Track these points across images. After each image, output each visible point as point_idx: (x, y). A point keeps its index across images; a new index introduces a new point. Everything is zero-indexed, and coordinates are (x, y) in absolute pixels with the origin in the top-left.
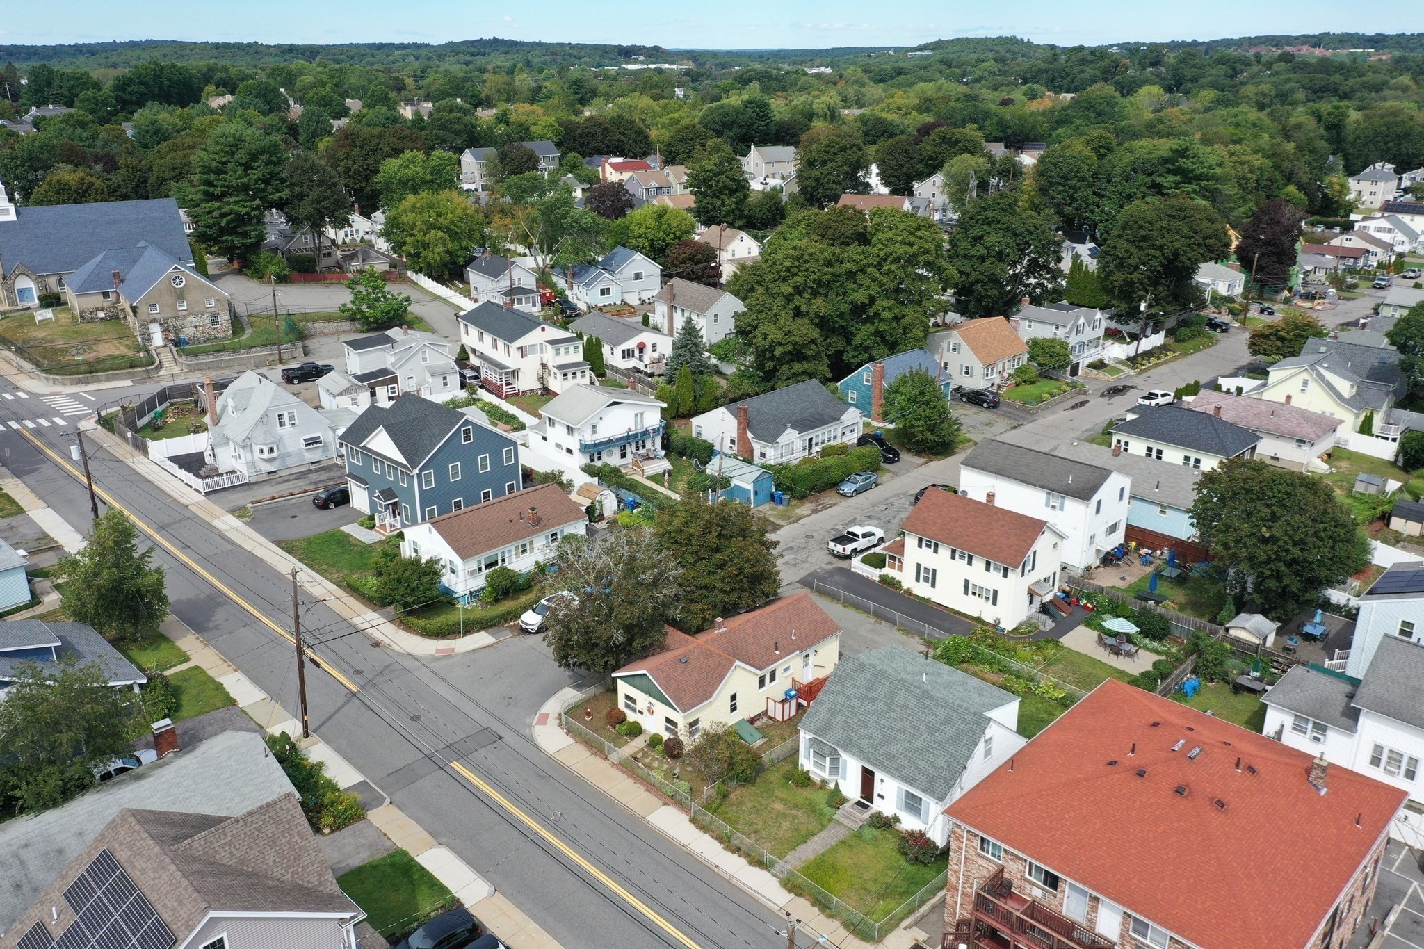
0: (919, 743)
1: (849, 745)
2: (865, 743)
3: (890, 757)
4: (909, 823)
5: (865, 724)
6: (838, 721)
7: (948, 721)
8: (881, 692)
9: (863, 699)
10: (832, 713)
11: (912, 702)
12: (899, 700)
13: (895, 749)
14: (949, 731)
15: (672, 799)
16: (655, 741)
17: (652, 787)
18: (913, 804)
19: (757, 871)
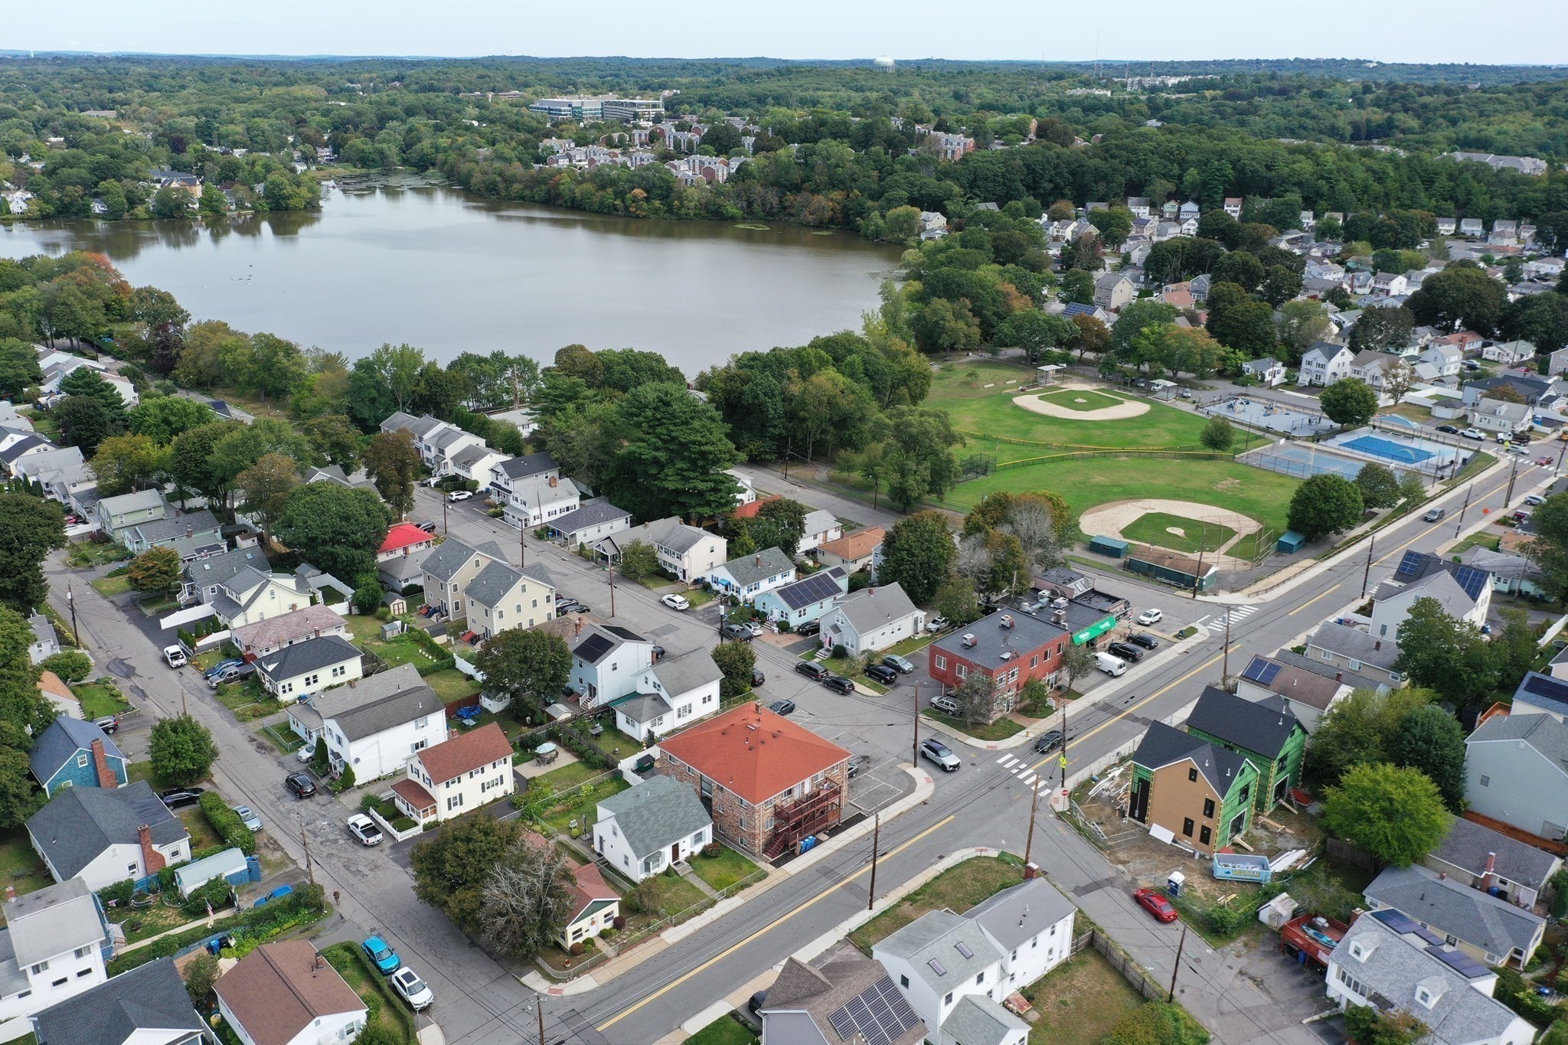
0: (681, 815)
1: (663, 844)
2: (667, 836)
3: (679, 830)
4: (698, 849)
5: (657, 831)
6: (648, 841)
7: (678, 797)
8: (646, 814)
9: (644, 823)
10: (642, 841)
11: (660, 805)
12: (655, 809)
13: (678, 826)
14: (683, 800)
15: (661, 929)
16: (603, 935)
17: (643, 940)
18: (699, 838)
19: (716, 907)
